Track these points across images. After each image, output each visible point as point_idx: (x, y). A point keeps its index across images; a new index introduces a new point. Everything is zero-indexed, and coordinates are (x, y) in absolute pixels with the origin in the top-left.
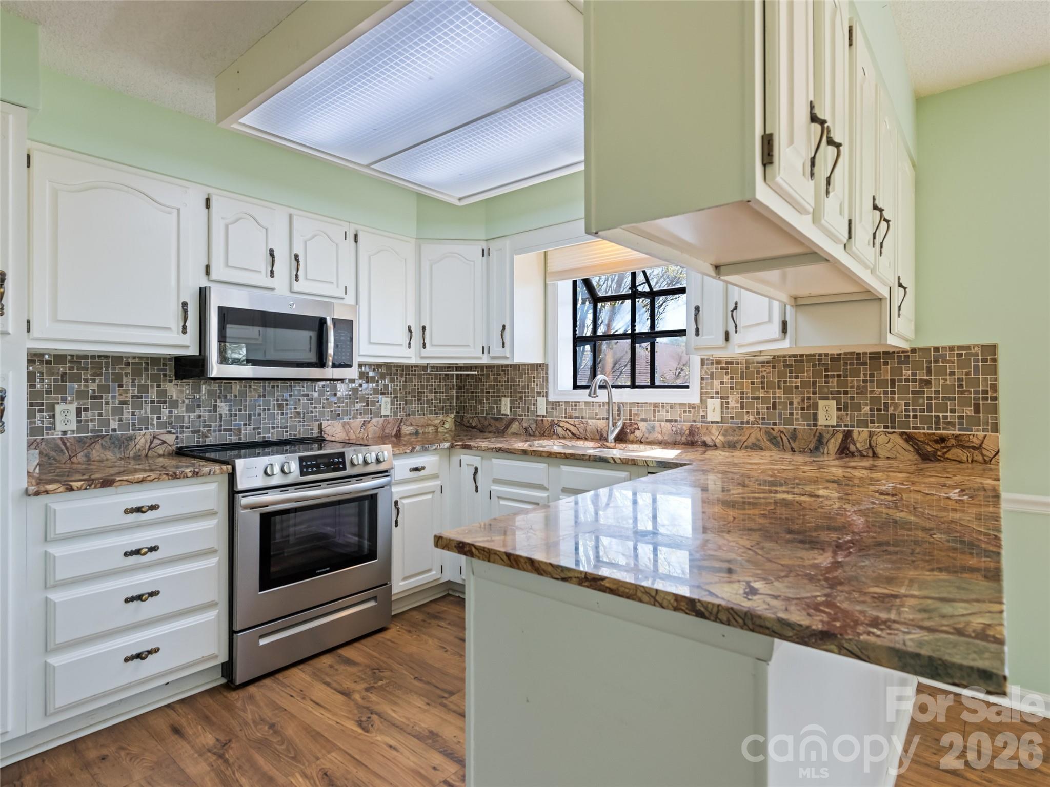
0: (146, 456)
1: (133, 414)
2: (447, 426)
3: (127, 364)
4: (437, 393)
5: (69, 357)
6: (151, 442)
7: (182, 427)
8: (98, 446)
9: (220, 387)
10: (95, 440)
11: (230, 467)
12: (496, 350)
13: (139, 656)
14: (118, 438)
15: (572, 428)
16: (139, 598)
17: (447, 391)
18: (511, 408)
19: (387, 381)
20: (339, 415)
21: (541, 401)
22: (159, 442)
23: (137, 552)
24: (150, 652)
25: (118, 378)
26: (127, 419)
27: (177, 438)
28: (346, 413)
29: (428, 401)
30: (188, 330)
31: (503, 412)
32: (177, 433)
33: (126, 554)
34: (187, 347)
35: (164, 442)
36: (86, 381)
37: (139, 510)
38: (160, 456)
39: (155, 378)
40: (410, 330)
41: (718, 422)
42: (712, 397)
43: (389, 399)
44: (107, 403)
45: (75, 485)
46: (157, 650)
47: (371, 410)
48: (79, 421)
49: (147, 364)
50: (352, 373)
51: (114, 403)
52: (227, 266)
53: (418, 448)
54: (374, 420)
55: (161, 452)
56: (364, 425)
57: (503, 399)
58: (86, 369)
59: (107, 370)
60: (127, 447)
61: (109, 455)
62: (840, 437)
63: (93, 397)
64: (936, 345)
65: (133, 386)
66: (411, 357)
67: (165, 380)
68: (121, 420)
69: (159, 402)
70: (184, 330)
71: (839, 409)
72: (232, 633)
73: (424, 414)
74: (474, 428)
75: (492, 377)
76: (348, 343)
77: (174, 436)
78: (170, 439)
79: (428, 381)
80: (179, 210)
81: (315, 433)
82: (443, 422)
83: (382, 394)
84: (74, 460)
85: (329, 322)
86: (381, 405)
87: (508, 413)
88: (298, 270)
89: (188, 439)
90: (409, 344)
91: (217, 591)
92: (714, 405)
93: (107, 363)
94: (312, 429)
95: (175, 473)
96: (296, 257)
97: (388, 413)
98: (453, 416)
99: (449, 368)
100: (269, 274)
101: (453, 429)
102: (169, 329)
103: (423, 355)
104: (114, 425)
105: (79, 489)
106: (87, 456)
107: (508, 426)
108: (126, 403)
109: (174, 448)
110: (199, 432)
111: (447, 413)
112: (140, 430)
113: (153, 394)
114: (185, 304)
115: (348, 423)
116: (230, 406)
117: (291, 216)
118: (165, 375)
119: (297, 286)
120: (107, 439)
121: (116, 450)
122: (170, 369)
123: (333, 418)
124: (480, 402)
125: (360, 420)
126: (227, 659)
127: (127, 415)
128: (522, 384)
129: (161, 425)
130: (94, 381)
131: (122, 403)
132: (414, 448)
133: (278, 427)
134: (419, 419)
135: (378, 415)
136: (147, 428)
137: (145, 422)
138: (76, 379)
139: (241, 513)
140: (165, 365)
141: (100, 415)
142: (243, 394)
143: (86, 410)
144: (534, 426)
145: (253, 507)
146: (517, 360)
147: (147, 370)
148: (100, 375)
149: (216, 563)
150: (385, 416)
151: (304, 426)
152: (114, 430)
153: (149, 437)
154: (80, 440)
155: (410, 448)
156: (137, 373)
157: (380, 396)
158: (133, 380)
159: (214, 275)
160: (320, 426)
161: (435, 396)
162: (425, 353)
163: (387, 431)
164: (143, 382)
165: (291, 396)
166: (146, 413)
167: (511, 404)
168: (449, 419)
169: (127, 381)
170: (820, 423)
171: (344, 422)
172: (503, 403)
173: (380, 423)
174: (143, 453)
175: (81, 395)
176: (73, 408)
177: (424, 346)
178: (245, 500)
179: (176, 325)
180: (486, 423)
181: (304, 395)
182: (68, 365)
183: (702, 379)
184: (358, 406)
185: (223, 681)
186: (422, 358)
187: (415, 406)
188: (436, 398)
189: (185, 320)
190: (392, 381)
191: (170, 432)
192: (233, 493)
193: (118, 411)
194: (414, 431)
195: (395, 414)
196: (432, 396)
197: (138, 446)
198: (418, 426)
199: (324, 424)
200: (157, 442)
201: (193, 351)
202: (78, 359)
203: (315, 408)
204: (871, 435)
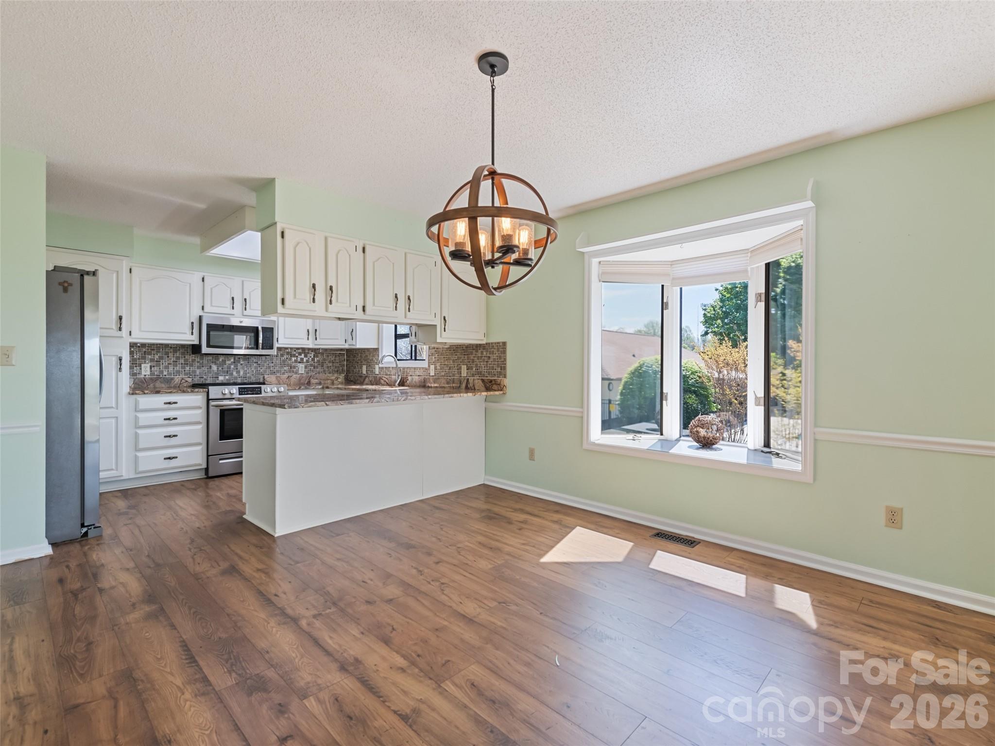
0: (179, 387)
1: (174, 369)
2: (339, 380)
3: (171, 348)
4: (334, 363)
5: (147, 345)
6: (181, 381)
7: (195, 375)
8: (158, 382)
9: (213, 358)
10: (157, 379)
11: (207, 389)
12: (350, 341)
13: (169, 458)
14: (167, 379)
15: (386, 380)
16: (170, 436)
17: (340, 362)
18: (366, 371)
19: (303, 356)
20: (274, 372)
21: (377, 367)
22: (185, 381)
23: (169, 419)
24: (174, 458)
25: (167, 353)
26: (171, 371)
27: (193, 380)
28: (278, 371)
29: (328, 367)
30: (194, 333)
31: (363, 373)
32: (192, 377)
33: (165, 419)
34: (194, 341)
35: (187, 381)
36: (154, 354)
37: (170, 403)
38: (185, 387)
39: (183, 354)
40: (308, 331)
41: (433, 376)
42: (432, 364)
43: (304, 366)
44: (163, 364)
45: (146, 392)
46: (176, 457)
47: (293, 371)
48: (151, 371)
49: (179, 347)
50: (274, 352)
51: (165, 364)
52: (212, 306)
53: (303, 387)
54: (294, 375)
55: (185, 386)
56: (288, 378)
57: (363, 366)
58: (153, 350)
59: (162, 350)
60: (171, 382)
61: (163, 385)
62: (466, 381)
63: (156, 361)
64: (492, 342)
65: (174, 357)
66: (310, 344)
67: (187, 355)
68: (168, 371)
69: (184, 364)
70: (192, 334)
71: (467, 369)
72: (208, 456)
73: (325, 374)
74: (352, 381)
75: (360, 355)
76: (271, 338)
77: (191, 379)
78: (190, 380)
79: (328, 356)
80: (190, 284)
81: (261, 380)
82: (337, 378)
83: (299, 363)
84: (149, 386)
85: (260, 329)
86: (299, 368)
87: (365, 373)
88: (246, 305)
89: (197, 380)
90: (308, 338)
91: (201, 438)
92: (432, 367)
93: (162, 347)
94: (260, 379)
95: (184, 390)
96: (245, 300)
97: (303, 372)
98: (343, 375)
99: (339, 350)
100: (232, 308)
101: (344, 382)
102: (186, 333)
103: (316, 343)
104: (165, 373)
105: (147, 393)
106: (154, 385)
107: (364, 380)
108: (171, 364)
109: (191, 384)
110: (203, 378)
111: (340, 373)
112: (177, 375)
113: (182, 361)
114: (192, 323)
115: (279, 377)
116: (218, 367)
117: (243, 281)
118: (187, 352)
119: (245, 313)
120: (162, 379)
121: (166, 384)
122: (190, 350)
123: (271, 374)
124: (355, 368)
125: (286, 375)
126: (206, 467)
127: (171, 368)
128: (370, 358)
129: (186, 374)
130: (157, 354)
131: (168, 364)
132: (300, 387)
133: (241, 377)
134: (323, 376)
135: (296, 373)
136: (179, 375)
137: (178, 372)
138: (150, 354)
139: (211, 408)
140: (187, 348)
141: (160, 369)
142: (224, 362)
143: (154, 366)
144: (373, 380)
145: (217, 406)
146: (358, 346)
147: (179, 350)
148: (159, 352)
149: (201, 428)
150: (301, 374)
151: (255, 377)
152: (165, 375)
153: (180, 379)
154: (151, 379)
155: (298, 387)
156: (175, 351)
157: (299, 364)
158: (174, 354)
159: (206, 310)
160: (264, 377)
161: (332, 365)
162: (316, 342)
163: (302, 381)
164: (178, 355)
165: (248, 363)
166: (179, 368)
167: (367, 368)
168: (341, 377)
169: (171, 355)
170: (462, 375)
171: (277, 376)
172: (363, 368)
173: (298, 377)
174: (178, 386)
175: (152, 360)
176: (148, 366)
177: (316, 339)
178: (212, 403)
179: (189, 332)
180: (356, 379)
181: (255, 362)
182: (147, 348)
183: (429, 356)
184: (286, 368)
185: (205, 477)
186: (315, 345)
187: (319, 369)
188: (333, 366)
189: (193, 329)
190: (306, 356)
191: (189, 377)
192: (208, 400)
193: (167, 367)
194: (319, 382)
195: (307, 373)
196: (331, 364)
197: (175, 383)
198: (320, 379)
199: (266, 376)
200: (183, 381)
201: (196, 342)
202: (151, 345)
203: (262, 369)
204: (474, 380)
